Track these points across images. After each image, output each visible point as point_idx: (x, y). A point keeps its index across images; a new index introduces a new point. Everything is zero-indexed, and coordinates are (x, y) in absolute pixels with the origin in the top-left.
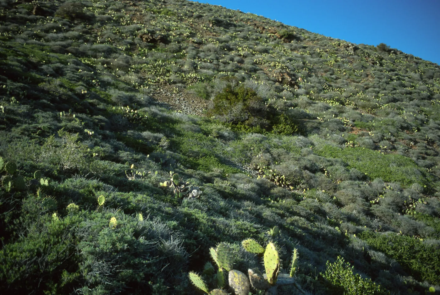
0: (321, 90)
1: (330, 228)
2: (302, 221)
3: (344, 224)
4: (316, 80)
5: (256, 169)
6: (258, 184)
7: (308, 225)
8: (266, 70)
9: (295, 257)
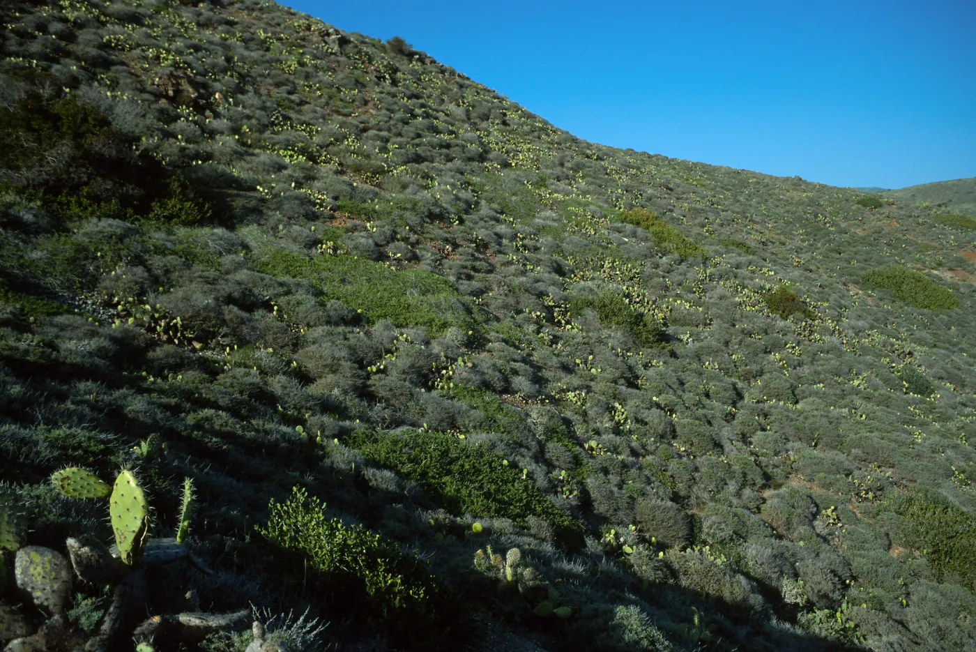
0: (265, 127)
1: (284, 429)
2: (222, 419)
3: (313, 419)
4: (256, 101)
5: (109, 304)
6: (113, 339)
7: (237, 427)
8: (136, 67)
9: (187, 497)
